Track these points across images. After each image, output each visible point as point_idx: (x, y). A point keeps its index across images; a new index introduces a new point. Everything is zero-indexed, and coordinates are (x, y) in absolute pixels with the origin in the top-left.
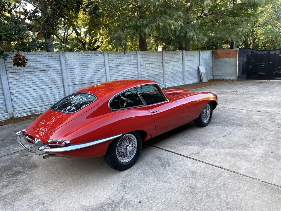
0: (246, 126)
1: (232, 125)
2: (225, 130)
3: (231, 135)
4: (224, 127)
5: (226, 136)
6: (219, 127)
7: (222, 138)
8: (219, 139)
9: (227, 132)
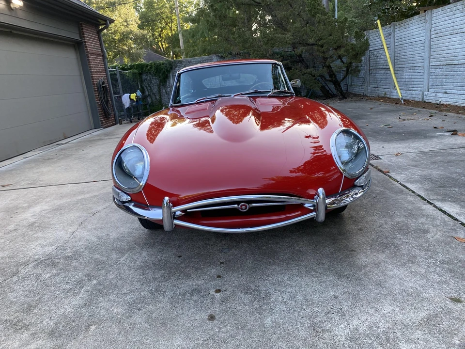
0: (26, 264)
1: (76, 255)
2: (95, 229)
3: (81, 220)
4: (99, 238)
5: (91, 215)
6: (113, 235)
7: (100, 208)
8: (104, 206)
9: (90, 227)
